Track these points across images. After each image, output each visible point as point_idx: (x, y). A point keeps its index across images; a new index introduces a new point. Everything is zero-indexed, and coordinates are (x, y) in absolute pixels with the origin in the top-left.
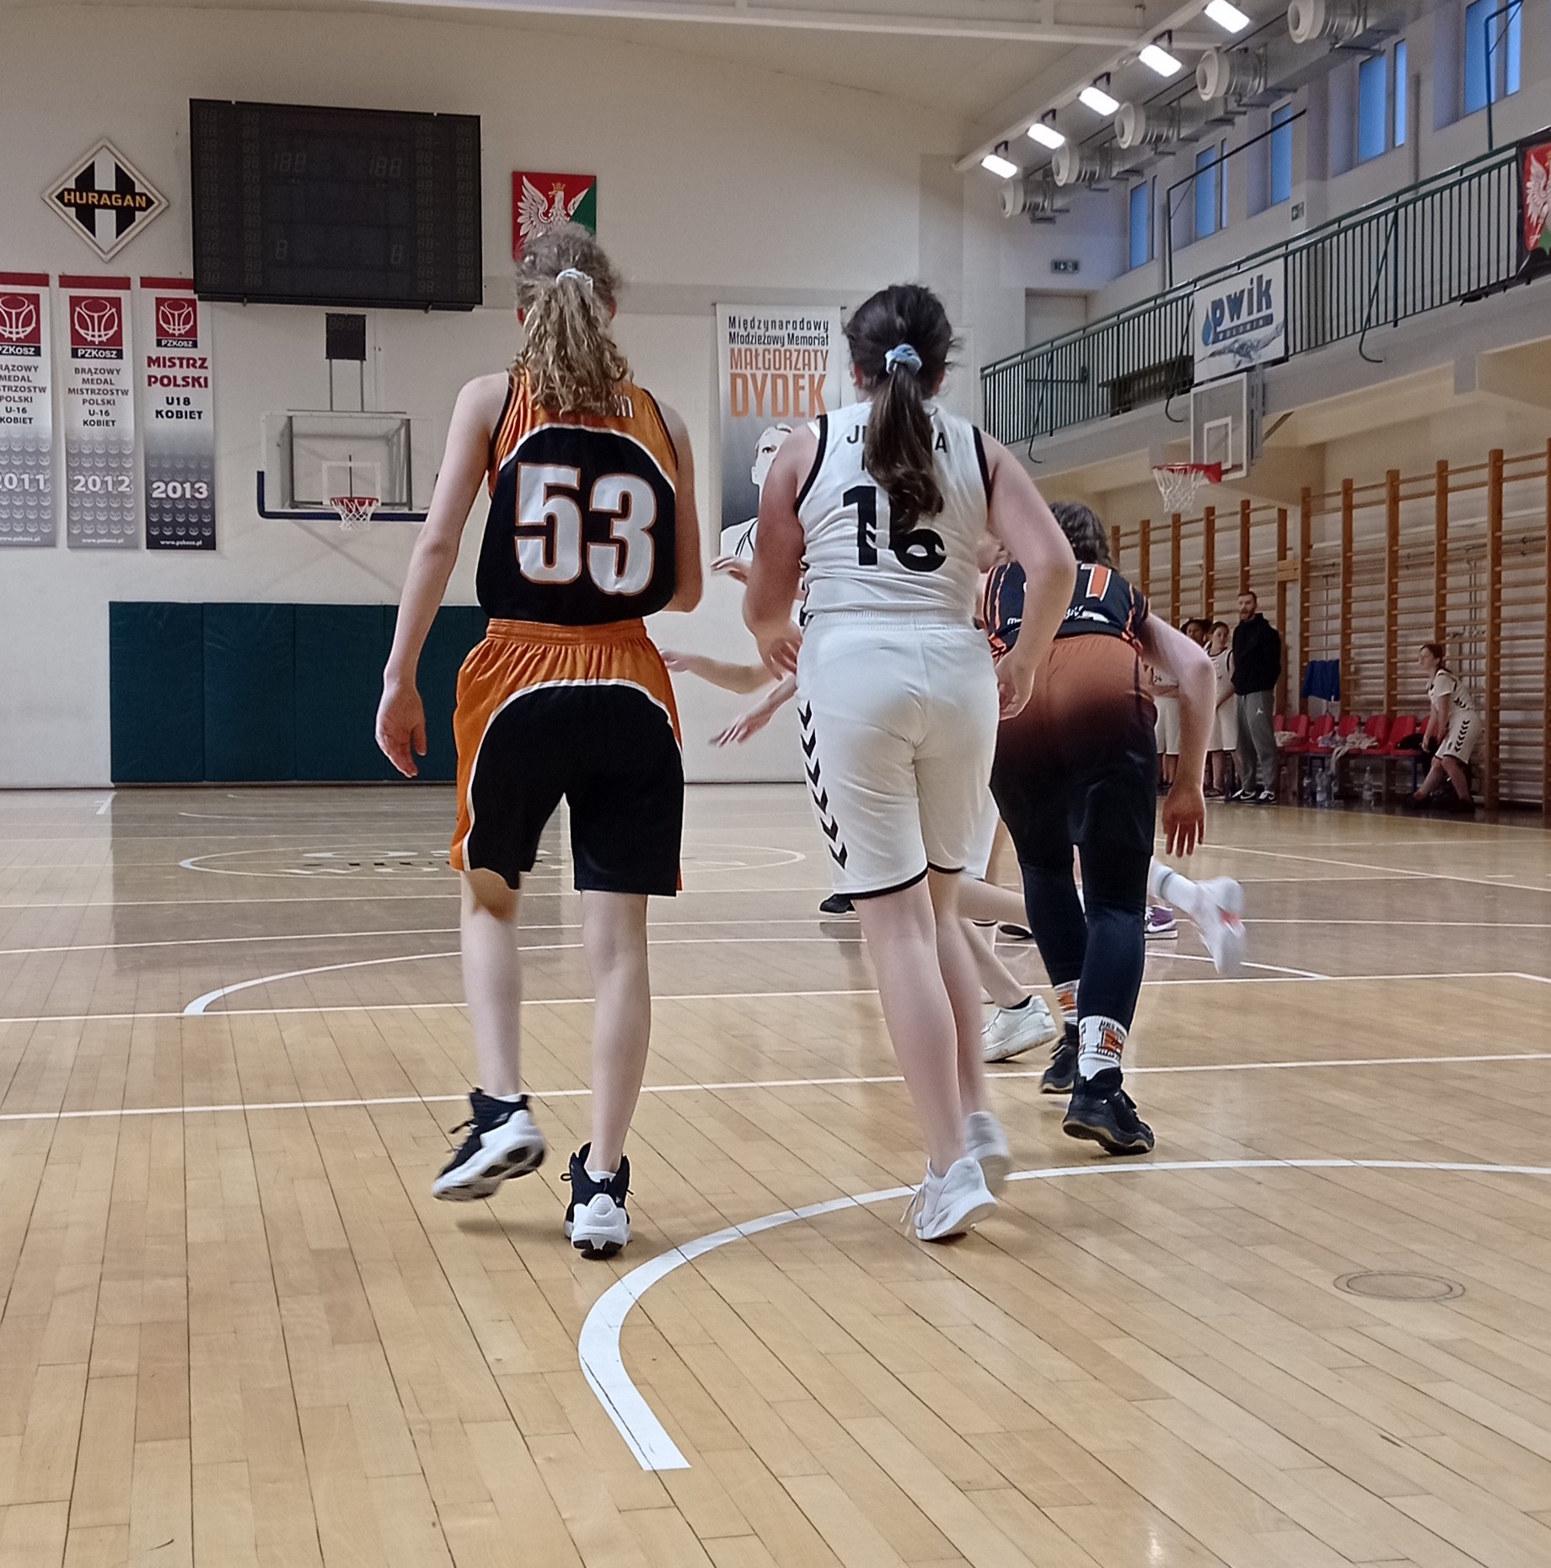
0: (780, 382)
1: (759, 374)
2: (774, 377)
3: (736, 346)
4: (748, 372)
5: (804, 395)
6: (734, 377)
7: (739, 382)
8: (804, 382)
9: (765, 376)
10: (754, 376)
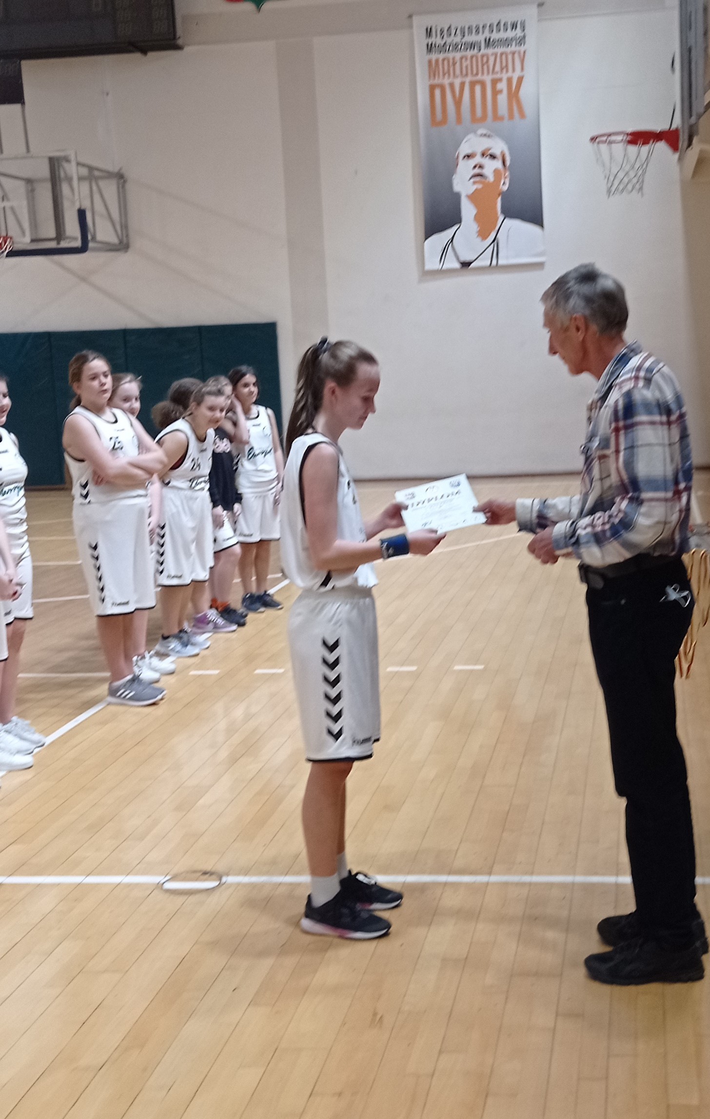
0: (478, 89)
1: (457, 83)
2: (473, 84)
3: (434, 56)
4: (446, 82)
5: (503, 99)
6: (432, 88)
7: (438, 92)
8: (502, 86)
9: (462, 85)
10: (452, 85)
